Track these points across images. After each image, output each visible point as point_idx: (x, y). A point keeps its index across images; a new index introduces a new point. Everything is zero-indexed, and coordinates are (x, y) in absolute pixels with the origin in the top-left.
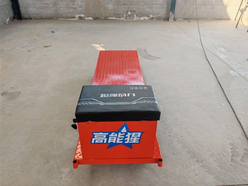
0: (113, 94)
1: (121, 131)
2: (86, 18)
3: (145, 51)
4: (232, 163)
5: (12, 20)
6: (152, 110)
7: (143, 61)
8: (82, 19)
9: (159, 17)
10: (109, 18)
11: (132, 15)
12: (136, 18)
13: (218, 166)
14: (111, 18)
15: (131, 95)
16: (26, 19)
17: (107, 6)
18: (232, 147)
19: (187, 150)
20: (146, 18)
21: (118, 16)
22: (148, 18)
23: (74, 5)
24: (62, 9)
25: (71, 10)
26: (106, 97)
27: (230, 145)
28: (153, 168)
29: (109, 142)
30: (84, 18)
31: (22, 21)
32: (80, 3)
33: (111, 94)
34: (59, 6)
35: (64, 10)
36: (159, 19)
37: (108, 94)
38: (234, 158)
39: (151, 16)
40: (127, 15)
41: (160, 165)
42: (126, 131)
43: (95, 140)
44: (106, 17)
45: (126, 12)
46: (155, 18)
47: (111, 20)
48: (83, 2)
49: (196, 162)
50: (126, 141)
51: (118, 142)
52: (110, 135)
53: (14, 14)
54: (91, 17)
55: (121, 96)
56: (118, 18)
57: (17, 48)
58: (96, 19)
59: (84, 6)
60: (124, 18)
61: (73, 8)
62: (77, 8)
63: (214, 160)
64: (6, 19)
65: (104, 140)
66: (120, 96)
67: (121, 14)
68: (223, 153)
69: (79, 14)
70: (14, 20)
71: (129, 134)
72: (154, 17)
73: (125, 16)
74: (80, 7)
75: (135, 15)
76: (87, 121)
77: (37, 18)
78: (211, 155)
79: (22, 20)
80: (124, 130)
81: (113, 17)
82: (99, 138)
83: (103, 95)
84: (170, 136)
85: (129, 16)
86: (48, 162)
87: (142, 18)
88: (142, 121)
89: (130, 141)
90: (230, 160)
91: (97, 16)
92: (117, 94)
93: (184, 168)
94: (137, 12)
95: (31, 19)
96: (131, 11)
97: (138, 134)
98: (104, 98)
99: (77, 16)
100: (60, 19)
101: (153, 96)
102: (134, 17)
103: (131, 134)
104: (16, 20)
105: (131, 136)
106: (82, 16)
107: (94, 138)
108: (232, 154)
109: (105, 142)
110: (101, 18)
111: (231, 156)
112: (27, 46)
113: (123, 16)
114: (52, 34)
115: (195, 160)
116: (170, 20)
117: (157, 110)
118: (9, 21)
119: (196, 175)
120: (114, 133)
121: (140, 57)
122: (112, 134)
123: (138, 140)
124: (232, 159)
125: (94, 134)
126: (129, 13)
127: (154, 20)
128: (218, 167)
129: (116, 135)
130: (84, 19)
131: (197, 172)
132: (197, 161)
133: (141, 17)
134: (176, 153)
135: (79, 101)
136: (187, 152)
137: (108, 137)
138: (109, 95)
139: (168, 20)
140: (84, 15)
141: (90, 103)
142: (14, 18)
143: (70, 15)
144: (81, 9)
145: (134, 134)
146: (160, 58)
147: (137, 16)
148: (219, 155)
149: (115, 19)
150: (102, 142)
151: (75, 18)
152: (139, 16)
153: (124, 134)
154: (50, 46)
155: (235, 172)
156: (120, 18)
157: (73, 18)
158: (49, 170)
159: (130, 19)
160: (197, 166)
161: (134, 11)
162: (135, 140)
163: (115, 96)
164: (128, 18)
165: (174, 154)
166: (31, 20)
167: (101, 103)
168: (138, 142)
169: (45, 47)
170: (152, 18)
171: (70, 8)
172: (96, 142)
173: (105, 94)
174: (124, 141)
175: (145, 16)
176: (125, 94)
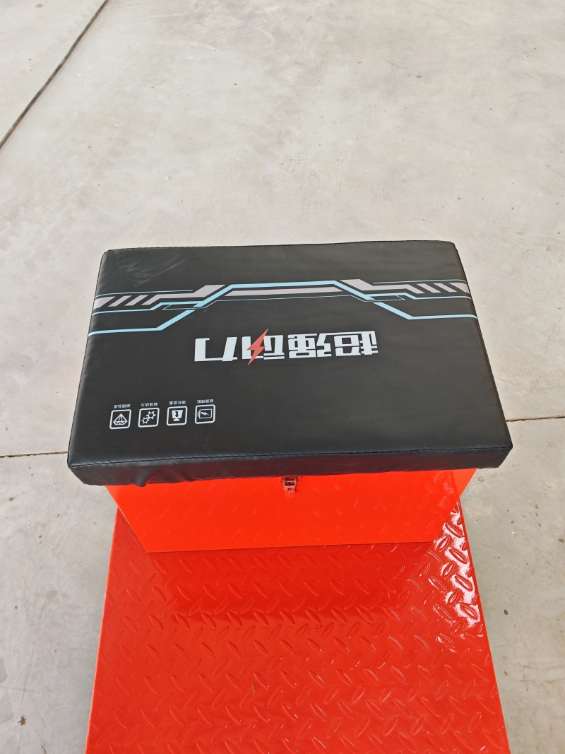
0: (312, 354)
26: (346, 335)
33: (321, 354)
37: (339, 352)
55: (267, 339)
66: (273, 341)
83: (368, 350)
92: (292, 355)
93: (44, 526)
119: (12, 499)
131: (3, 509)
138: (333, 348)
163: (301, 338)
173: (355, 352)
176: (246, 355)
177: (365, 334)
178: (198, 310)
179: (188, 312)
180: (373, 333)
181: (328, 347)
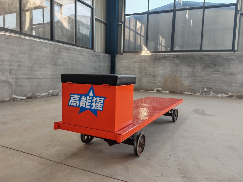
1: (89, 95)
2: (163, 92)
8: (159, 92)
9: (240, 95)
10: (184, 93)
11: (208, 91)
12: (212, 94)
14: (186, 93)
17: (184, 82)
19: (179, 168)
20: (224, 95)
21: (193, 91)
22: (226, 96)
23: (155, 81)
24: (144, 83)
25: (151, 85)
30: (161, 91)
32: (159, 79)
34: (142, 81)
35: (146, 84)
36: (239, 97)
39: (230, 94)
40: (203, 91)
44: (182, 92)
45: (202, 89)
46: (235, 96)
47: (186, 94)
48: (162, 78)
49: (181, 177)
50: (93, 106)
51: (87, 107)
52: (81, 98)
54: (167, 91)
56: (193, 93)
58: (172, 92)
59: (163, 81)
60: (200, 93)
61: (153, 83)
62: (156, 83)
65: (77, 104)
67: (196, 90)
69: (158, 88)
72: (233, 95)
73: (201, 92)
74: (160, 82)
75: (211, 92)
78: (207, 178)
80: (91, 94)
81: (188, 92)
82: (74, 100)
84: (170, 156)
85: (205, 92)
87: (220, 95)
89: (95, 107)
91: (173, 90)
93: (161, 176)
94: (214, 89)
96: (207, 88)
97: (101, 99)
99: (156, 89)
100: (141, 91)
102: (210, 93)
106: (160, 89)
107: (71, 99)
110: (176, 92)
113: (199, 92)
122: (83, 97)
123: (102, 107)
125: (71, 95)
126: (205, 89)
127: (233, 97)
129: (85, 98)
130: (161, 92)
132: (184, 177)
133: (218, 94)
134: (164, 166)
137: (80, 100)
140: (162, 89)
143: (150, 88)
144: (160, 84)
147: (214, 92)
149: (190, 93)
150: (75, 105)
151: (153, 90)
152: (216, 93)
156: (196, 93)
157: (151, 91)
159: (206, 94)
160: (179, 179)
161: (211, 88)
162: (99, 107)
164: (204, 94)
168: (102, 109)
171: (151, 82)
172: (72, 104)
174: (91, 106)
175: (223, 94)
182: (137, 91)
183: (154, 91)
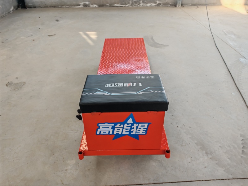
1: (127, 122)
2: (91, 6)
3: (152, 39)
4: (242, 155)
5: (17, 9)
6: (160, 100)
7: (149, 49)
8: (87, 7)
9: (166, 3)
10: (114, 5)
11: (138, 1)
12: (142, 4)
13: (228, 158)
14: (116, 5)
15: (137, 85)
16: (30, 7)
18: (242, 138)
19: (196, 142)
20: (153, 4)
21: (123, 3)
22: (155, 4)
26: (111, 86)
27: (241, 136)
28: (160, 160)
29: (115, 133)
30: (89, 5)
31: (26, 10)
33: (117, 84)
36: (166, 5)
37: (113, 84)
38: (245, 150)
39: (158, 2)
40: (133, 1)
41: (168, 157)
42: (132, 122)
43: (100, 132)
44: (112, 5)
46: (162, 4)
47: (116, 6)
49: (205, 154)
51: (124, 133)
52: (116, 126)
53: (18, 2)
54: (96, 4)
55: (127, 85)
56: (123, 4)
57: (22, 38)
58: (101, 6)
60: (130, 4)
63: (224, 152)
64: (10, 8)
65: (109, 132)
66: (126, 85)
67: (126, 1)
68: (233, 144)
69: (84, 1)
70: (19, 9)
71: (135, 125)
72: (161, 3)
73: (131, 2)
75: (141, 2)
76: (92, 112)
77: (42, 6)
78: (220, 147)
79: (26, 8)
80: (130, 121)
81: (118, 4)
83: (108, 84)
84: (178, 127)
85: (135, 2)
86: (54, 154)
87: (149, 5)
88: (149, 112)
89: (136, 132)
90: (241, 152)
91: (102, 3)
93: (192, 160)
95: (35, 7)
97: (144, 125)
98: (109, 88)
99: (82, 4)
100: (64, 7)
101: (161, 86)
102: (140, 3)
103: (137, 125)
104: (20, 9)
105: (137, 127)
106: (87, 3)
107: (99, 129)
108: (242, 146)
109: (111, 133)
110: (106, 5)
111: (241, 148)
112: (32, 35)
113: (129, 3)
114: (57, 22)
115: (204, 152)
116: (177, 6)
117: (164, 100)
118: (13, 10)
119: (205, 167)
120: (120, 124)
121: (146, 45)
122: (118, 125)
123: (145, 131)
124: (243, 151)
125: (99, 125)
127: (161, 6)
128: (228, 160)
129: (122, 126)
130: (89, 7)
131: (206, 165)
132: (207, 153)
133: (147, 3)
134: (184, 144)
135: (83, 91)
136: (195, 143)
138: (114, 85)
139: (176, 6)
140: (89, 3)
141: (95, 93)
142: (18, 7)
143: (75, 3)
145: (140, 125)
146: (168, 46)
147: (143, 2)
148: (229, 146)
149: (121, 5)
150: (107, 133)
151: (79, 5)
153: (130, 125)
154: (55, 35)
155: (246, 165)
156: (126, 5)
157: (77, 6)
158: (55, 162)
159: (136, 5)
160: (206, 158)
162: (142, 132)
163: (120, 86)
164: (134, 5)
165: (182, 146)
166: (35, 9)
167: (106, 94)
168: (145, 133)
169: (50, 36)
170: (158, 4)
172: (102, 133)
173: (110, 84)
174: (130, 132)
175: (152, 2)
176: (131, 84)
177: (107, 86)
178: (142, 90)
179: (144, 90)
180: (106, 86)
181: (115, 85)
182: (59, 7)
183: (80, 7)
